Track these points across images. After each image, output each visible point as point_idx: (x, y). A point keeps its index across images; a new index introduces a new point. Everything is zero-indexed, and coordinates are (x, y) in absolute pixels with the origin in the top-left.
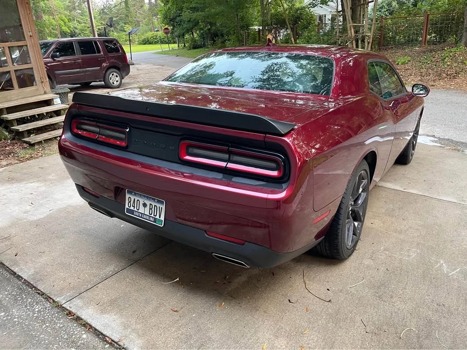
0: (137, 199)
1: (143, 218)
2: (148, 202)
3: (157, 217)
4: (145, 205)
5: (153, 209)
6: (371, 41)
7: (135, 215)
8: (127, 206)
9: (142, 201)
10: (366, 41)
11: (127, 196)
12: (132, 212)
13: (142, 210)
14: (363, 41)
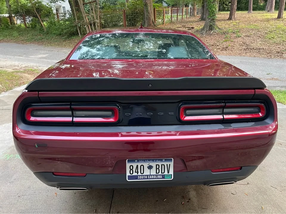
0: (139, 164)
1: (150, 179)
2: (154, 164)
3: (166, 173)
4: (150, 167)
5: (160, 169)
6: (99, 25)
7: (140, 179)
8: (128, 174)
9: (146, 165)
10: (96, 25)
11: (128, 165)
12: (136, 177)
13: (147, 172)
14: (94, 25)
